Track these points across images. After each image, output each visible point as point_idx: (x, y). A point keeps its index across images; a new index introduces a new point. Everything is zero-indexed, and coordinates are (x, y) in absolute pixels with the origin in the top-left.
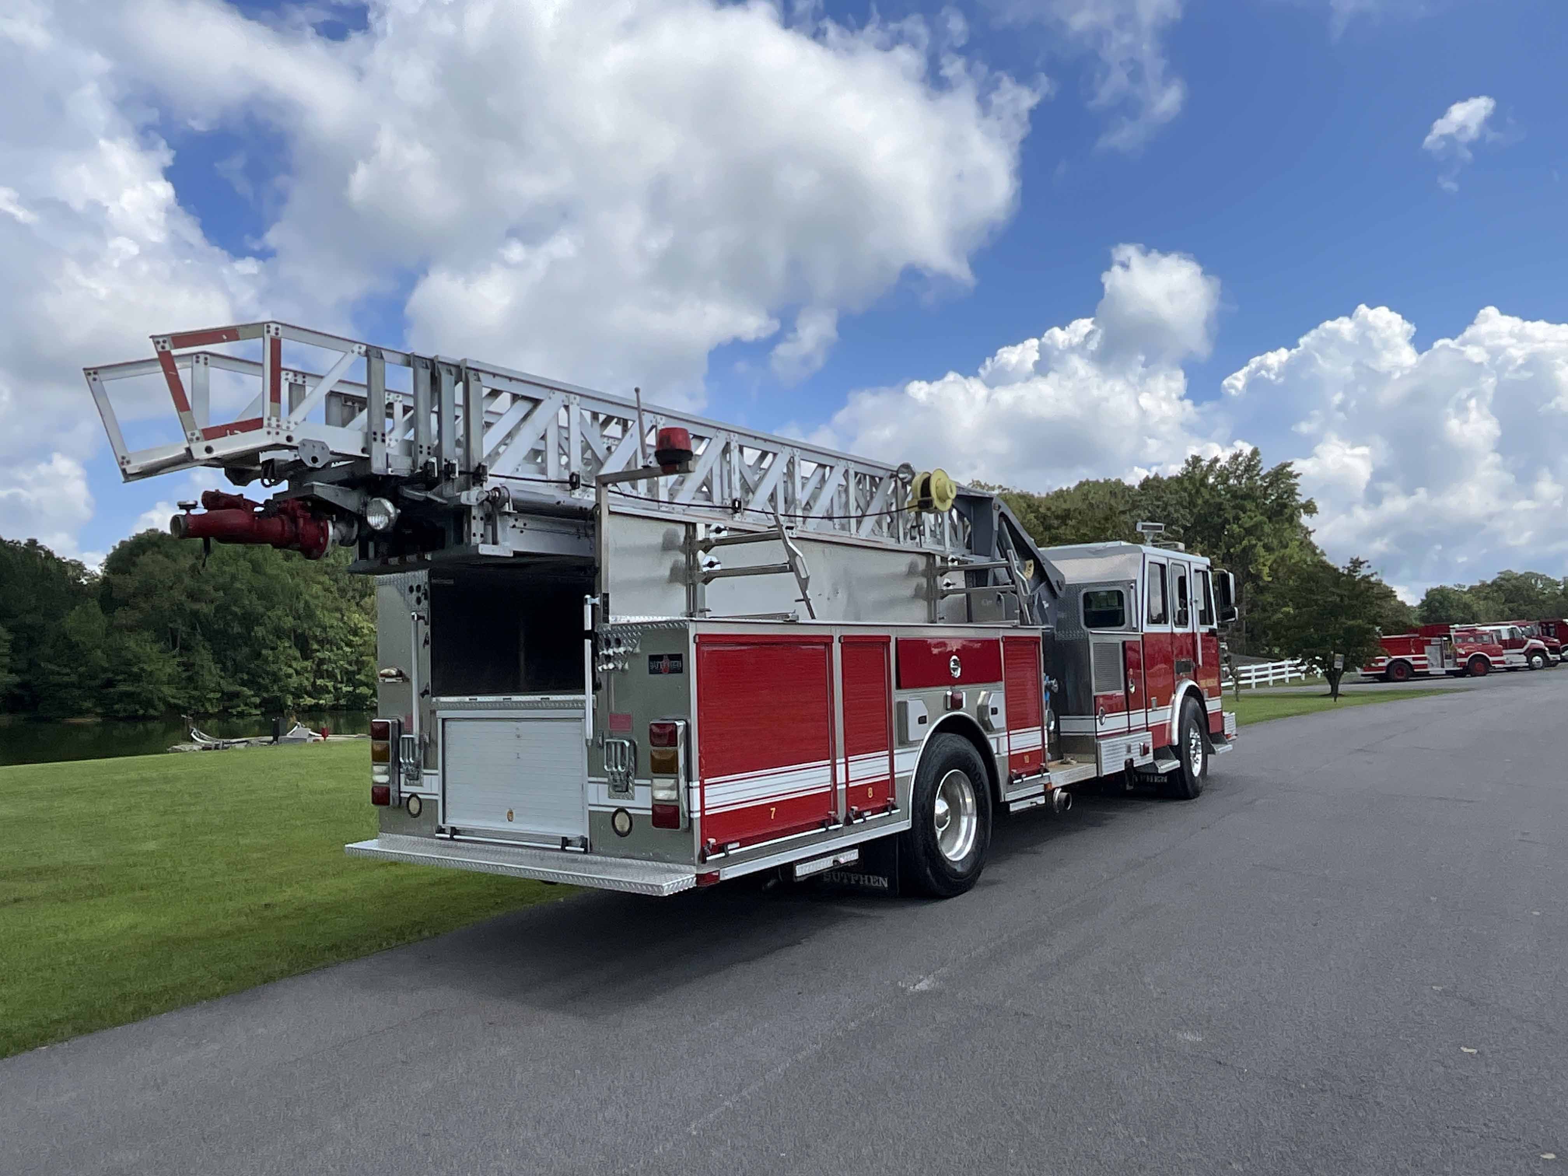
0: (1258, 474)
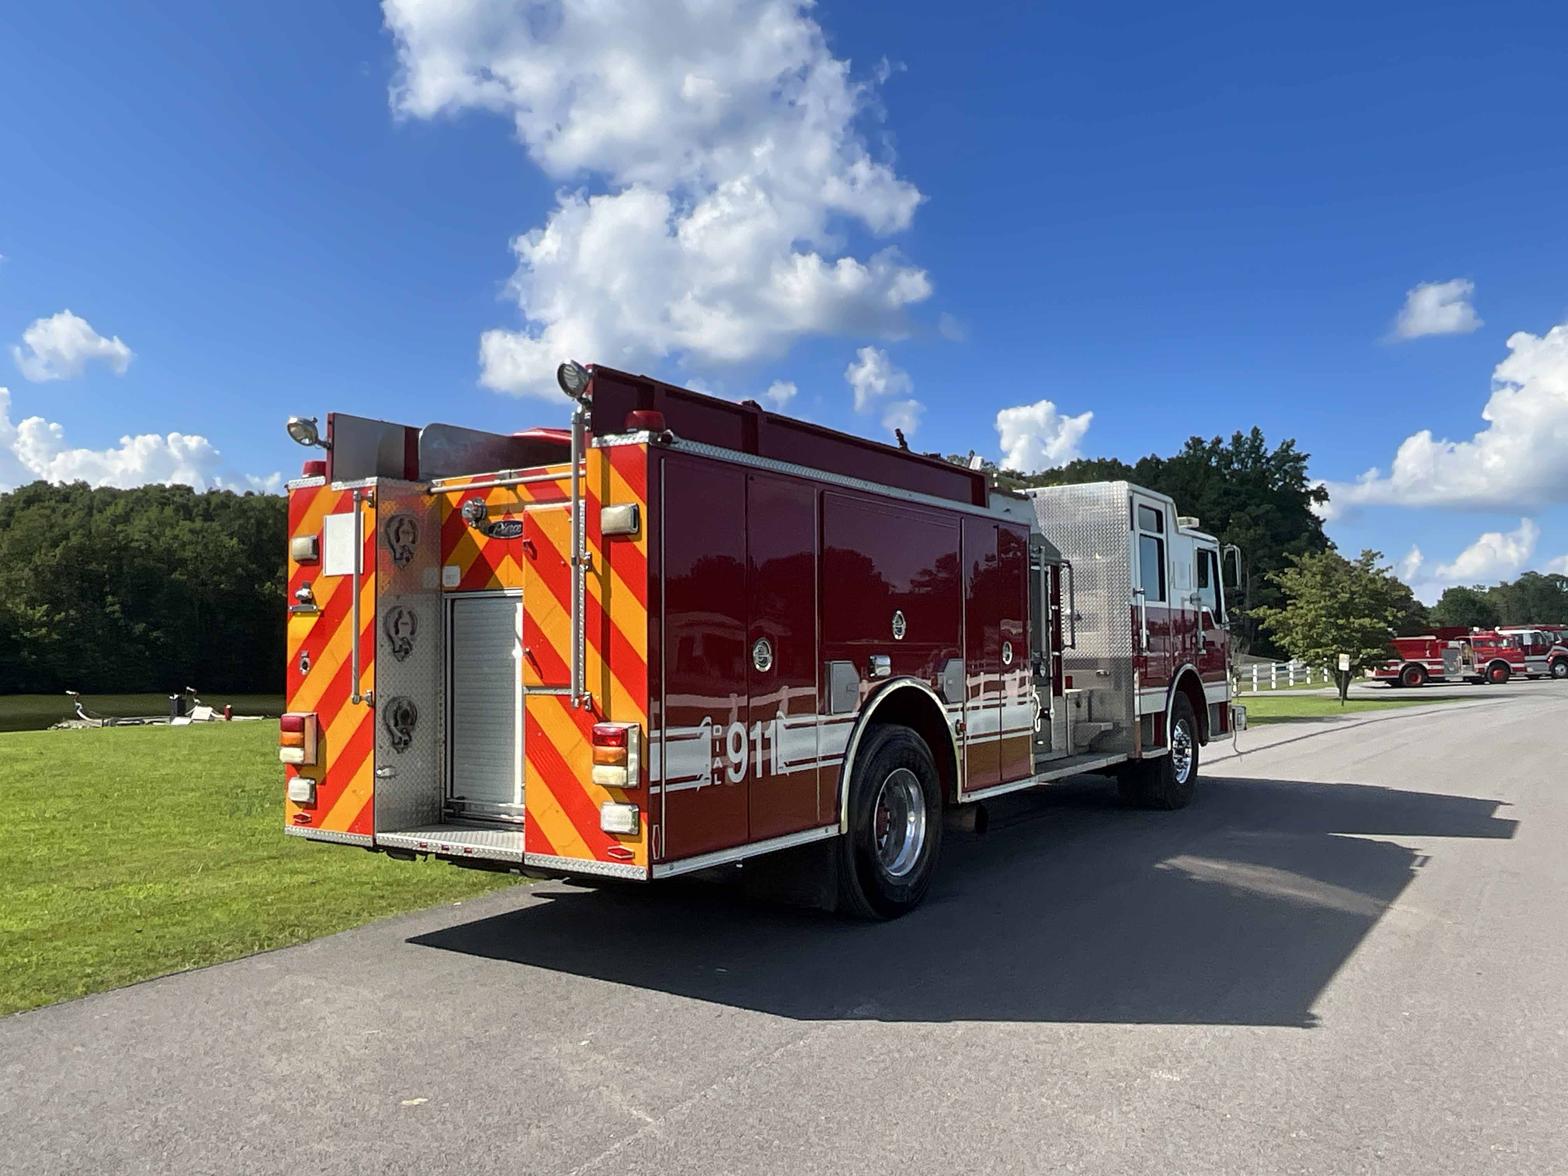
0: (1263, 457)
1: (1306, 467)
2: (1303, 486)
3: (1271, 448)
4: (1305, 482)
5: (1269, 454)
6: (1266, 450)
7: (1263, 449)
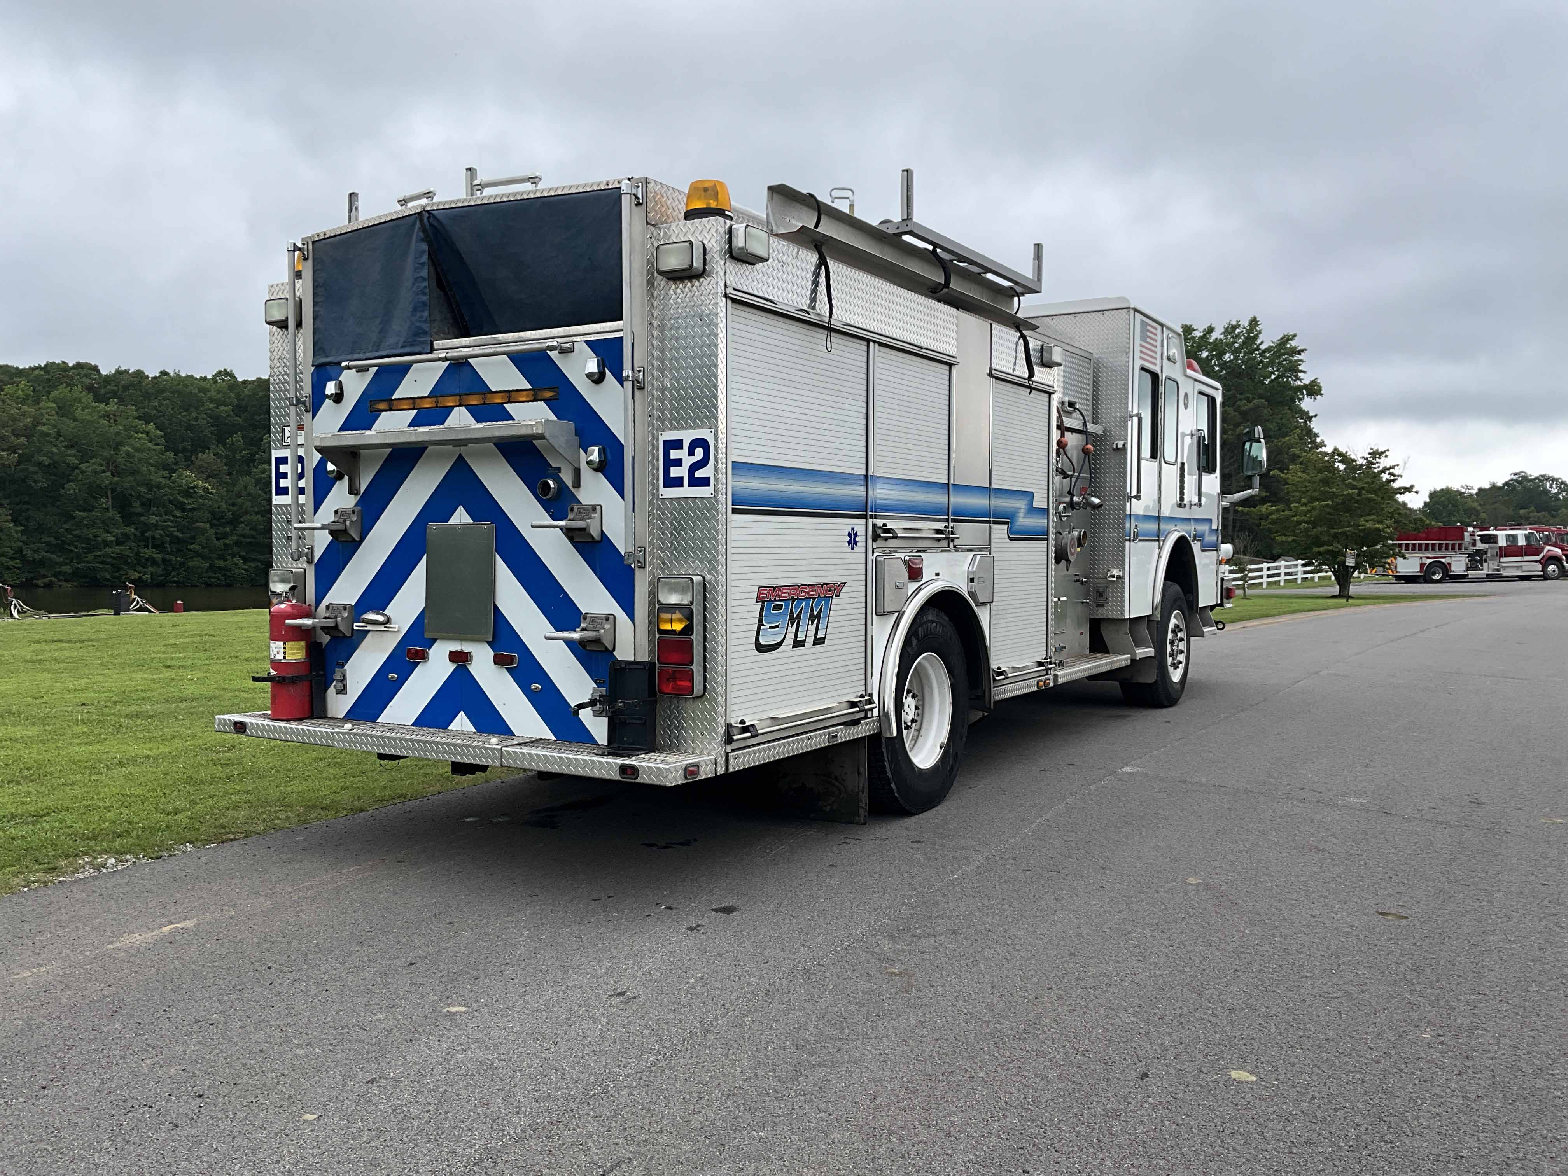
0: (1258, 349)
1: (1301, 361)
2: (1298, 379)
3: (1267, 339)
4: (1301, 375)
5: (1263, 347)
6: (1262, 343)
7: (1259, 341)
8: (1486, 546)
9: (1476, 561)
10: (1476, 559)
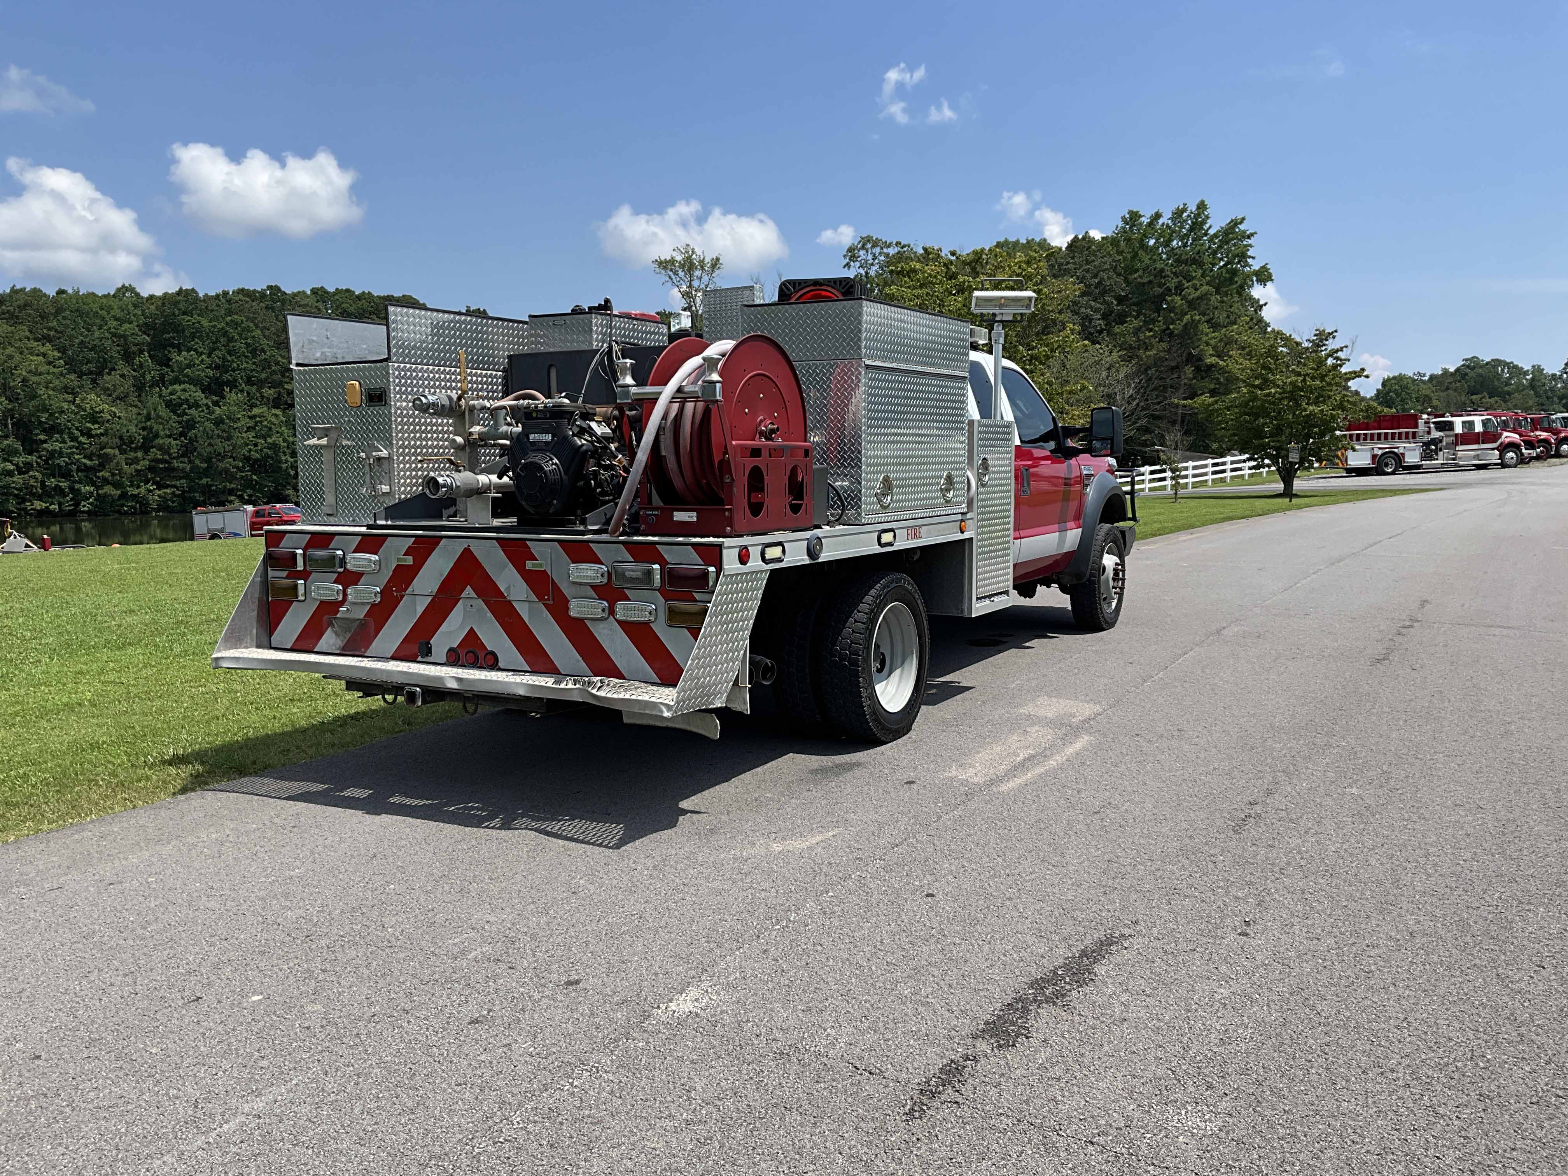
0: (1206, 234)
1: (1250, 246)
2: (1247, 264)
3: (1216, 224)
4: (1250, 261)
5: (1212, 232)
6: (1210, 227)
7: (1207, 226)
8: (1441, 434)
9: (1432, 451)
10: (1430, 449)
